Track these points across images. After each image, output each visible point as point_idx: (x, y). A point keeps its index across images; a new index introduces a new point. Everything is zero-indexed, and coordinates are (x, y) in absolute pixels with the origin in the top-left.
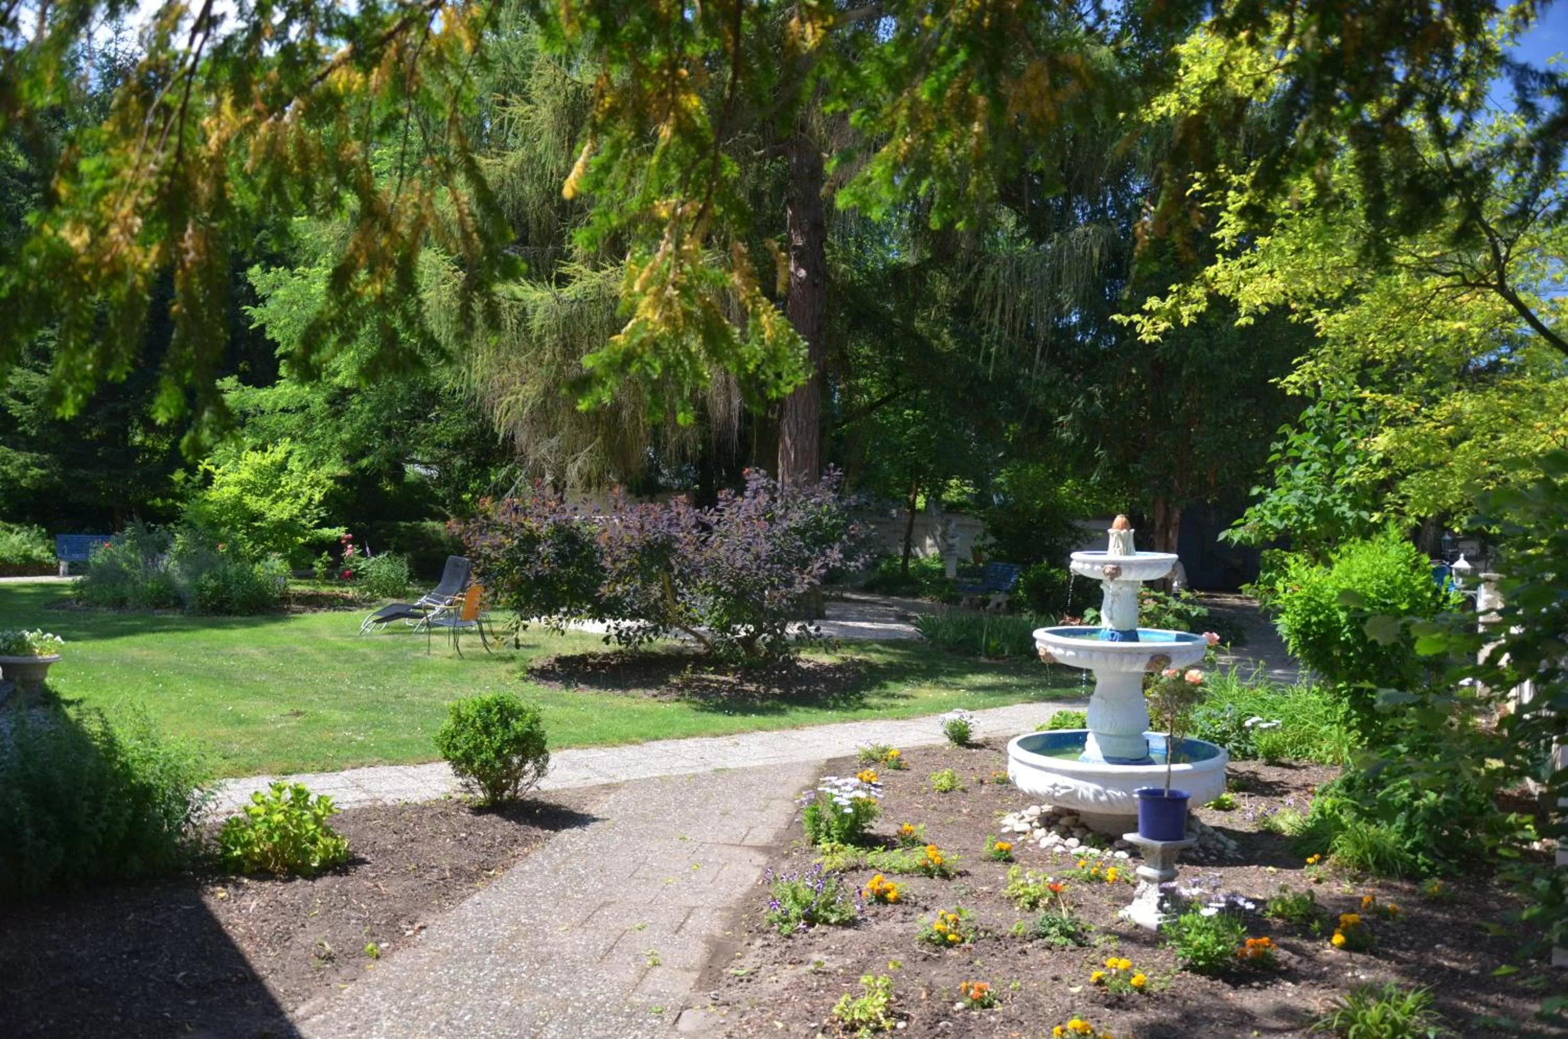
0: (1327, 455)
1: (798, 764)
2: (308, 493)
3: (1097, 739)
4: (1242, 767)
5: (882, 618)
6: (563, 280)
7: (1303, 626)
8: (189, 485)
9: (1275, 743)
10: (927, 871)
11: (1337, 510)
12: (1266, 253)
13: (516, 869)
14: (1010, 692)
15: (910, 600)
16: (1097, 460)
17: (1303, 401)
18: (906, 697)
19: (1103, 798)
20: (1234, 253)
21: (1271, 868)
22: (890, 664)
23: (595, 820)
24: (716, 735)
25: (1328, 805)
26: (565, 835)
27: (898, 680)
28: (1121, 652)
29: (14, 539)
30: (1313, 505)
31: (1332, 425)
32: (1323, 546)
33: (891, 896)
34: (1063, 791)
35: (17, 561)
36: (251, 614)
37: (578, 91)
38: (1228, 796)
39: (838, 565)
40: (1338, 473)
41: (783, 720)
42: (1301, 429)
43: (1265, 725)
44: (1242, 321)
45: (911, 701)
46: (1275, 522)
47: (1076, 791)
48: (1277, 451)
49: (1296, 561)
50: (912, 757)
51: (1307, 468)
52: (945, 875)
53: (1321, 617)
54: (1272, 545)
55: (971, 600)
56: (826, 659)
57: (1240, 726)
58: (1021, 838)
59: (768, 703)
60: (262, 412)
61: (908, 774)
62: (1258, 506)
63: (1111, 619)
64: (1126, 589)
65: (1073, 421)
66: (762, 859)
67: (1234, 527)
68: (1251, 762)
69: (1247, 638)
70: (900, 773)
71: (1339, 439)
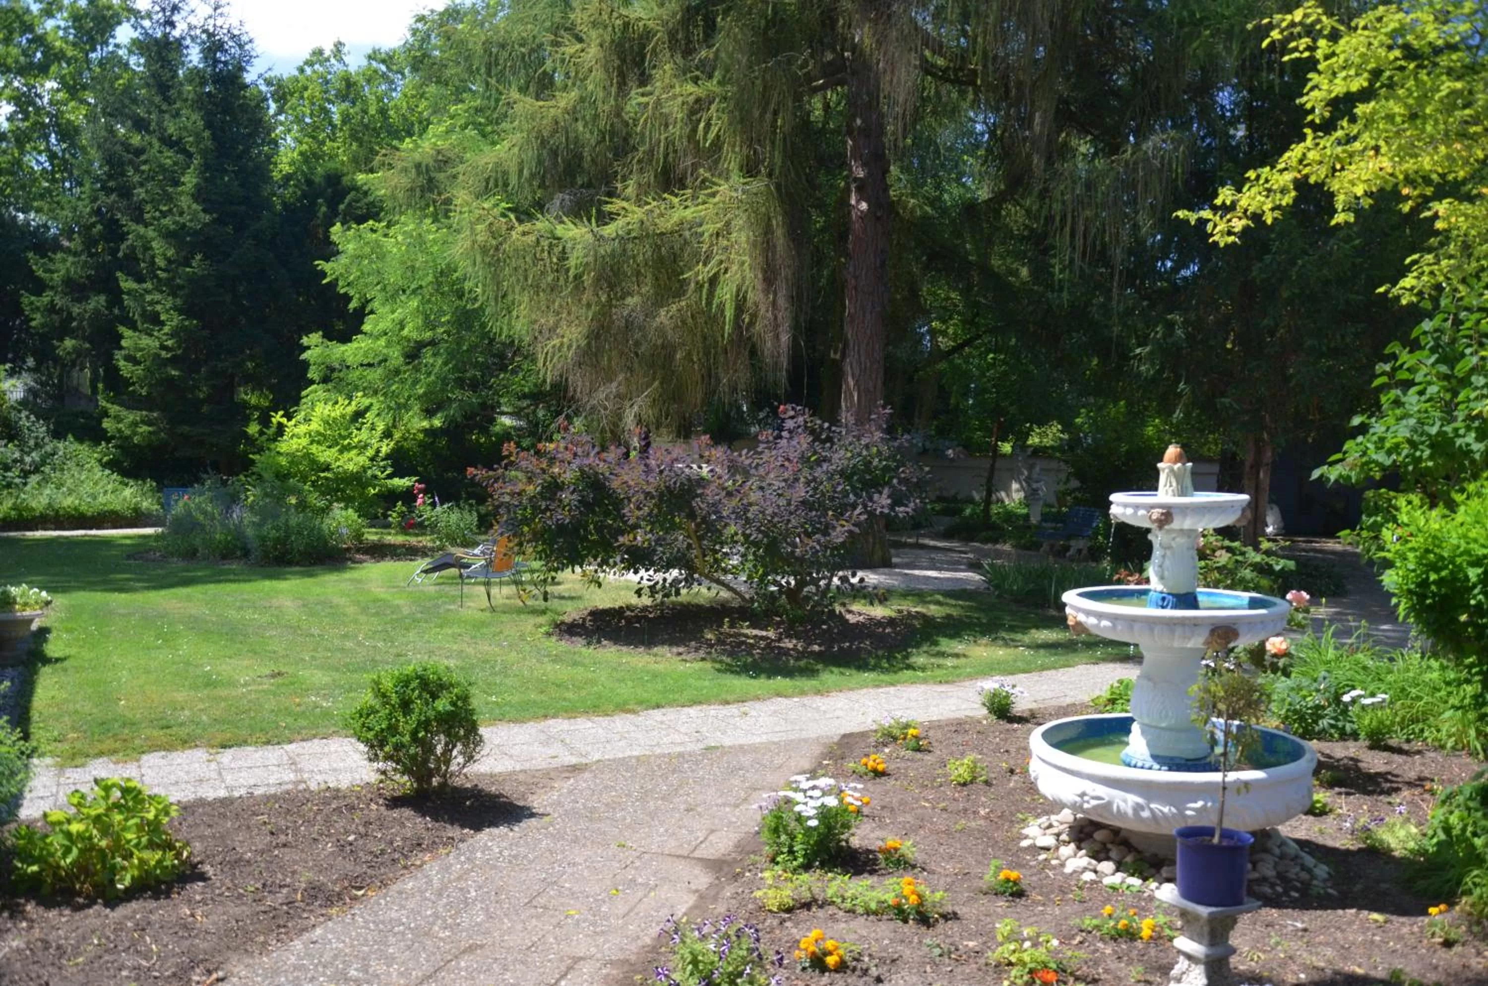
0: (1446, 377)
1: (805, 740)
2: (376, 446)
3: (1143, 733)
4: (1340, 751)
5: (953, 566)
6: (604, 218)
7: (1419, 585)
8: (264, 438)
9: (1381, 722)
10: (901, 914)
11: (1459, 442)
12: (1370, 122)
13: (394, 887)
14: (1075, 651)
15: (989, 546)
16: (1180, 395)
17: (1415, 314)
18: (957, 656)
19: (1146, 814)
20: (1327, 127)
21: (1375, 916)
22: (949, 617)
23: (532, 815)
24: (727, 703)
25: (1454, 820)
26: (487, 836)
27: (952, 637)
28: (1171, 623)
29: (127, 492)
30: (1429, 436)
31: (1453, 341)
32: (1441, 486)
33: (831, 960)
34: (1094, 802)
35: (128, 513)
36: (311, 564)
37: (626, 25)
38: (1321, 796)
39: (886, 511)
40: (1461, 397)
41: (813, 683)
42: (1414, 346)
43: (1368, 701)
44: (1340, 218)
45: (963, 661)
46: (1381, 457)
47: (1109, 804)
48: (1383, 373)
49: (1409, 503)
50: (939, 735)
51: (1421, 393)
52: (924, 920)
53: (1444, 573)
54: (1378, 485)
55: (1052, 547)
56: (879, 612)
57: (1337, 699)
58: (1042, 857)
59: (802, 663)
60: (348, 367)
61: (928, 757)
62: (1360, 439)
63: (1162, 578)
64: (1181, 540)
65: (1151, 353)
66: (703, 880)
67: (1331, 464)
68: (1351, 744)
69: (1349, 587)
70: (919, 755)
71: (1463, 355)
